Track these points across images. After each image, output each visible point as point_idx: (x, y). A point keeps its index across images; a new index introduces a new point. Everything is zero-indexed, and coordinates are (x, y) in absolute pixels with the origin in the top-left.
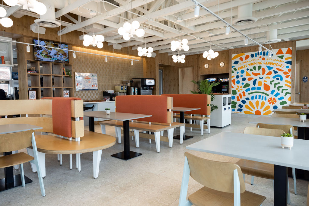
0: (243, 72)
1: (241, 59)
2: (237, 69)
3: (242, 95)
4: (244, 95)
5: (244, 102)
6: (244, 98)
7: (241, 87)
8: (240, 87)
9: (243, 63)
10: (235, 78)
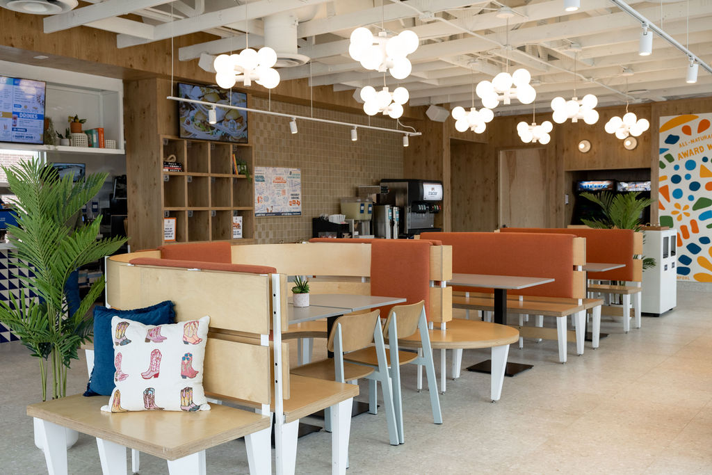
0: (691, 165)
1: (687, 130)
2: (675, 156)
3: (690, 228)
4: (696, 230)
5: (694, 249)
6: (694, 239)
7: (686, 207)
8: (682, 208)
9: (692, 141)
10: (668, 182)
